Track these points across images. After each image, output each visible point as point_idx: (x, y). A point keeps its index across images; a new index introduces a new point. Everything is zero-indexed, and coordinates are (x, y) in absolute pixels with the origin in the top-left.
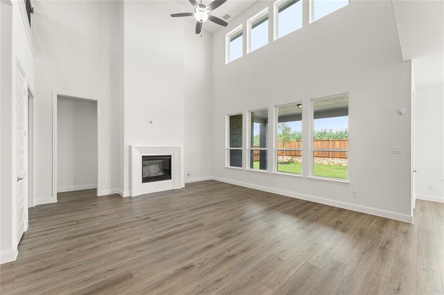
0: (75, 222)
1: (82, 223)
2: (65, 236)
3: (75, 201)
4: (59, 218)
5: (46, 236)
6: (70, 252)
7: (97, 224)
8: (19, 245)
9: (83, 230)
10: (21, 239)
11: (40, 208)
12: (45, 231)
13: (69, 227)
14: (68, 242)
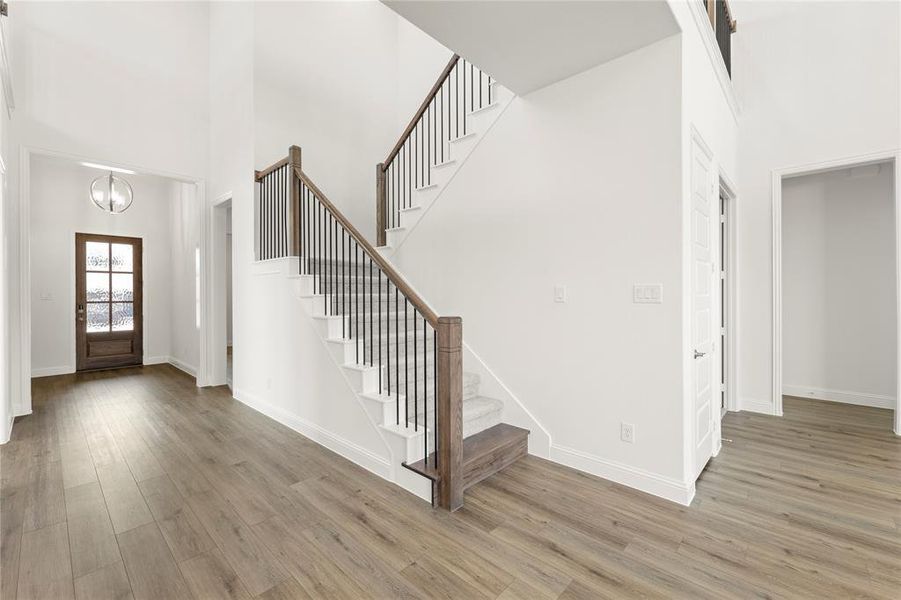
0: (816, 485)
1: (834, 495)
2: (787, 510)
3: (825, 428)
4: (779, 457)
5: (747, 486)
6: (789, 560)
7: (883, 522)
8: (699, 479)
9: (836, 517)
10: (705, 470)
11: (748, 418)
12: (747, 472)
13: (799, 490)
14: (789, 528)
